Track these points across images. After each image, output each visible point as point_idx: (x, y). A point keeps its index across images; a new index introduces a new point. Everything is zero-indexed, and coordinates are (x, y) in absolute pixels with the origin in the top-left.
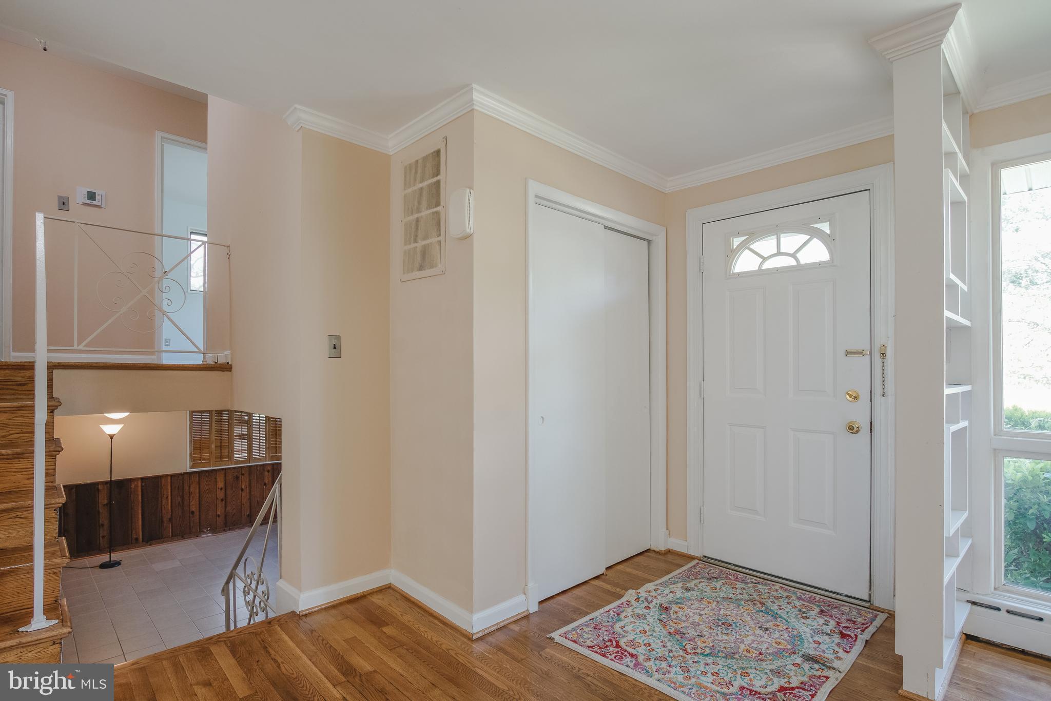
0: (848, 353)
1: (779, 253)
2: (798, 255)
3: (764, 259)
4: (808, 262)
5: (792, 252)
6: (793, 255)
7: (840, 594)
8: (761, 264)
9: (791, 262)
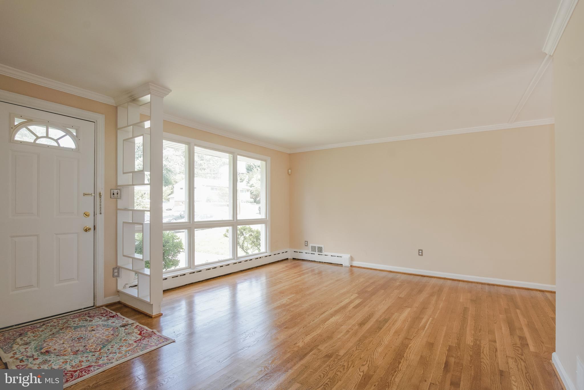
0: (85, 195)
1: (47, 137)
2: (59, 141)
3: (38, 138)
4: (65, 146)
5: (56, 139)
6: (56, 141)
7: (81, 309)
8: (35, 140)
9: (55, 144)
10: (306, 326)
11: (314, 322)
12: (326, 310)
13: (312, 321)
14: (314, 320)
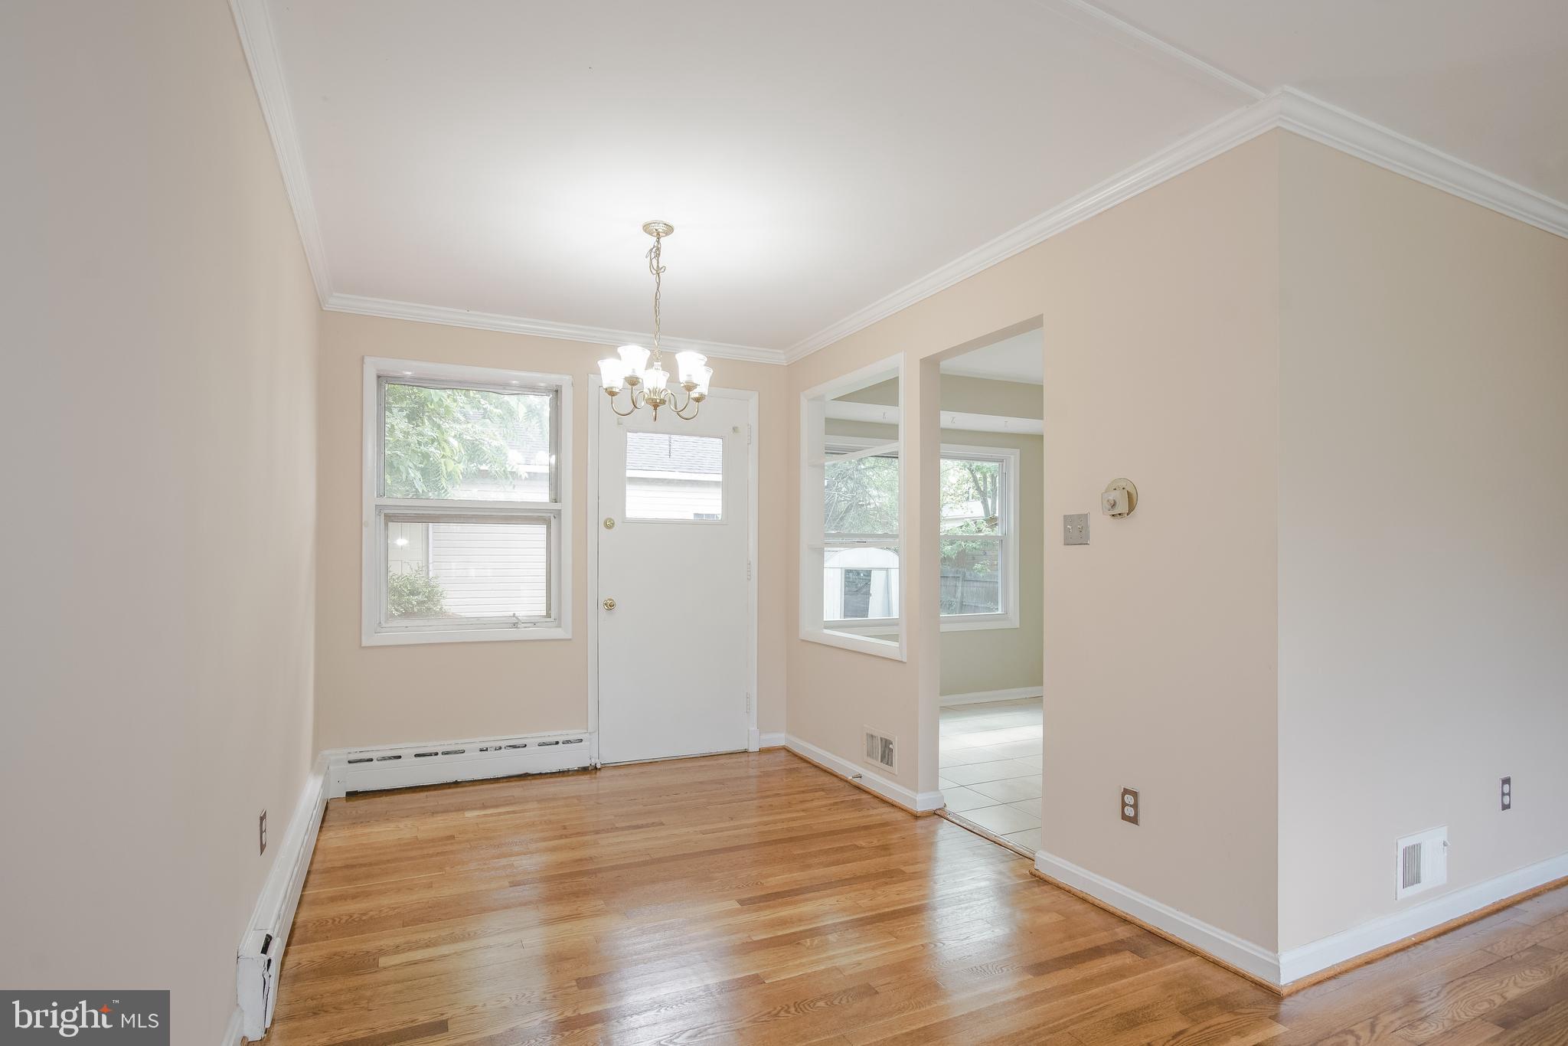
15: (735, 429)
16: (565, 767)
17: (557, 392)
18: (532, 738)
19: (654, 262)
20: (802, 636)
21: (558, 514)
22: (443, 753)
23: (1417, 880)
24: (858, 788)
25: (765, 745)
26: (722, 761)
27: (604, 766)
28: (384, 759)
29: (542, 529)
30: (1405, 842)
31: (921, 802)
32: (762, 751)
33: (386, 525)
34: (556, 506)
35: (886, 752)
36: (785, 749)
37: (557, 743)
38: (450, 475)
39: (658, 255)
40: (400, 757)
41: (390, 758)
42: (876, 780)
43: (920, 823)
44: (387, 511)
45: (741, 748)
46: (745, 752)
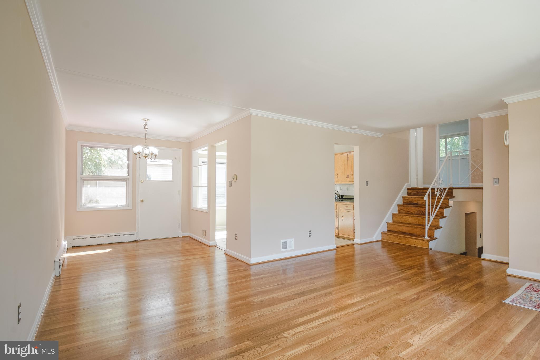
10: (383, 299)
11: (374, 302)
12: (355, 312)
13: (376, 303)
14: (373, 304)
15: (176, 158)
16: (130, 240)
17: (129, 149)
18: (121, 234)
19: (145, 127)
20: (192, 209)
21: (128, 179)
22: (98, 237)
23: (286, 248)
24: (201, 243)
25: (183, 236)
26: (171, 239)
27: (140, 241)
28: (82, 238)
29: (125, 183)
30: (282, 241)
31: (211, 243)
32: (182, 237)
33: (83, 182)
34: (128, 177)
35: (205, 233)
36: (189, 236)
37: (128, 235)
38: (104, 166)
39: (146, 125)
40: (86, 238)
41: (84, 238)
42: (204, 240)
43: (210, 247)
44: (83, 178)
45: (178, 236)
46: (178, 237)
